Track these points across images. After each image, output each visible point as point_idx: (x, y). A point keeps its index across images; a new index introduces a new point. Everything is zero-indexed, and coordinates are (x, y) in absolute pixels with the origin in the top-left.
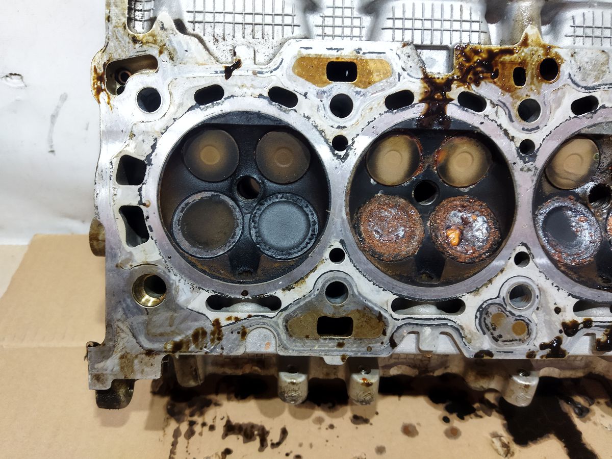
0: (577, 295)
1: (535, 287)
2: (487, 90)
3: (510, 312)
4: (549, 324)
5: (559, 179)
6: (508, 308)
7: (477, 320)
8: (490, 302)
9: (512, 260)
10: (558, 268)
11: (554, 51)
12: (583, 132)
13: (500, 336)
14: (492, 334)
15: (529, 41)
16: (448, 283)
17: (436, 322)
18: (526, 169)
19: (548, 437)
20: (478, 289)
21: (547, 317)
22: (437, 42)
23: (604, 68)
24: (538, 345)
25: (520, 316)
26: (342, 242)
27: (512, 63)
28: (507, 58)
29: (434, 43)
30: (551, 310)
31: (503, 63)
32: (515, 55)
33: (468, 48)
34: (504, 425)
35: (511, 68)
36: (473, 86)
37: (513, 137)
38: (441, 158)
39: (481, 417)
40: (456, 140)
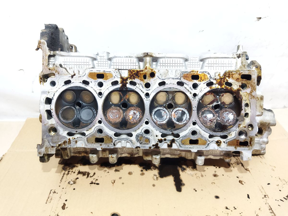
0: (162, 132)
1: (150, 130)
2: (137, 80)
3: (144, 136)
4: (154, 139)
5: (158, 102)
6: (144, 135)
7: (136, 138)
8: (139, 134)
9: (144, 123)
10: (156, 125)
11: (154, 70)
12: (162, 90)
13: (142, 143)
14: (140, 142)
15: (147, 68)
16: (128, 129)
17: (125, 139)
18: (147, 100)
19: (170, 176)
20: (136, 131)
21: (154, 138)
22: (125, 68)
23: (167, 74)
24: (152, 145)
25: (147, 137)
26: (101, 119)
27: (143, 73)
28: (142, 72)
29: (124, 69)
30: (155, 136)
31: (141, 74)
32: (144, 72)
33: (132, 70)
34: (158, 172)
35: (143, 75)
36: (133, 79)
37: (144, 92)
38: (127, 97)
39: (152, 170)
40: (130, 93)
